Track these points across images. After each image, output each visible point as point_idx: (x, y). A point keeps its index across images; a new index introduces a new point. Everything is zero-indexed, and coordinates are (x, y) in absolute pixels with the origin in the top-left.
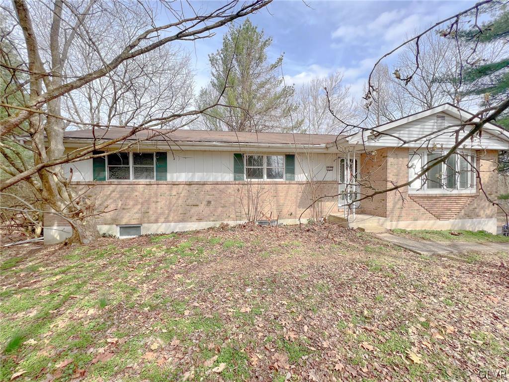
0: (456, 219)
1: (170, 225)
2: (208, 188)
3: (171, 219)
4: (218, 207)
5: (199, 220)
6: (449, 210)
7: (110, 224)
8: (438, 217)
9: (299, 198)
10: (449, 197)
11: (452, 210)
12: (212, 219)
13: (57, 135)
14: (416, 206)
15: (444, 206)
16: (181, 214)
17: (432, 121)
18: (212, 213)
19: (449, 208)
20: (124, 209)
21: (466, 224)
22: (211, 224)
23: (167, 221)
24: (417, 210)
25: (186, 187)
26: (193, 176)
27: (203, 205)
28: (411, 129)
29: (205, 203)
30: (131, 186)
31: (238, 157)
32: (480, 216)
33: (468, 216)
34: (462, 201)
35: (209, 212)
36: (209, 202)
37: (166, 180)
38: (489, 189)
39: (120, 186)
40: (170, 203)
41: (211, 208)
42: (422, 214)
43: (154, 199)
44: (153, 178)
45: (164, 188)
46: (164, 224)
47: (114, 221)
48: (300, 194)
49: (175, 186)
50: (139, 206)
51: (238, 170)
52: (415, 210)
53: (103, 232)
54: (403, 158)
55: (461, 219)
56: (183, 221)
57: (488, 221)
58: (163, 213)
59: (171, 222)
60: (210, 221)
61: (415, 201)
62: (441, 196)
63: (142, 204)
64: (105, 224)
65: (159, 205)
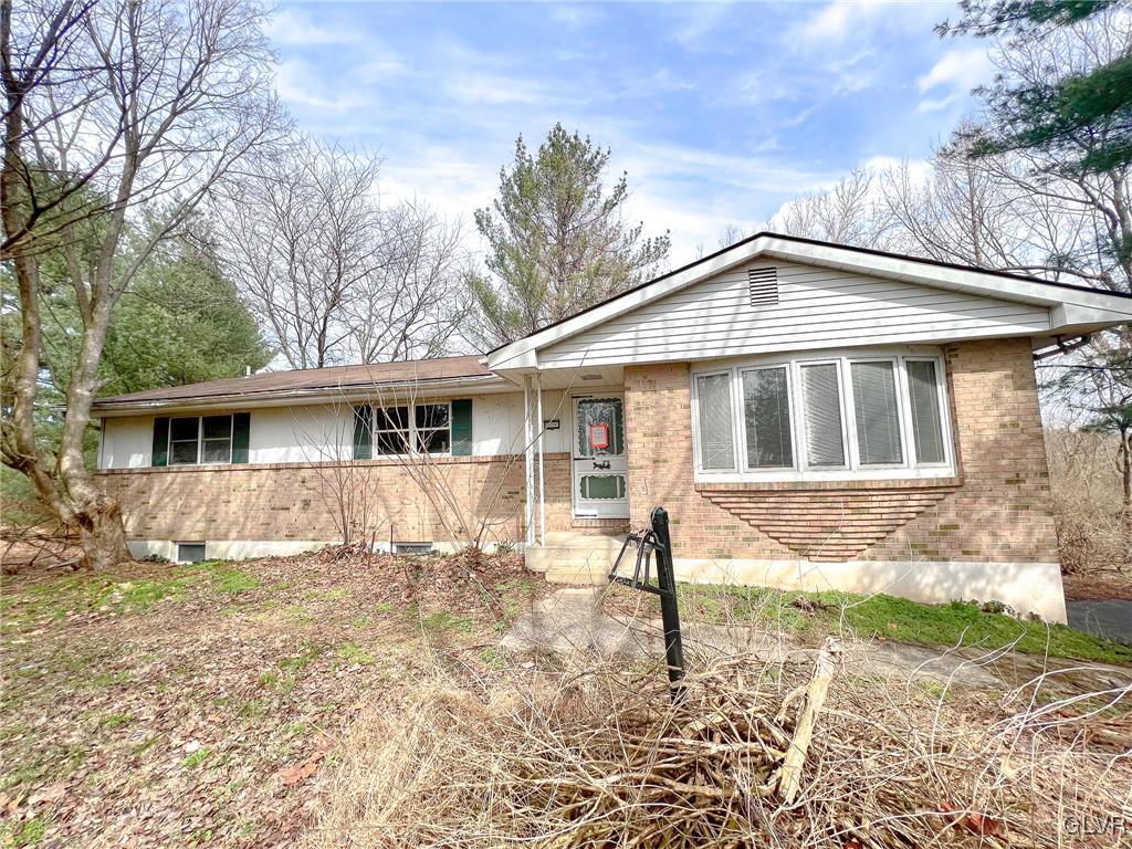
0: (874, 559)
1: (244, 546)
2: (306, 473)
3: (247, 533)
4: (321, 513)
5: (291, 537)
6: (832, 530)
7: (163, 539)
8: (802, 551)
9: (478, 494)
10: (818, 492)
11: (844, 530)
12: (311, 536)
13: (78, 401)
14: (722, 517)
15: (809, 517)
16: (262, 524)
17: (738, 286)
18: (310, 524)
19: (828, 524)
20: (183, 514)
21: (918, 577)
22: (309, 546)
23: (241, 537)
24: (727, 528)
25: (272, 473)
26: (287, 453)
27: (296, 508)
28: (670, 316)
29: (299, 504)
30: (195, 474)
31: (362, 411)
32: (978, 553)
33: (925, 552)
34: (881, 506)
35: (306, 522)
36: (306, 503)
37: (246, 461)
38: (1004, 462)
39: (181, 474)
40: (248, 502)
41: (310, 514)
42: (745, 539)
43: (223, 497)
44: (227, 460)
45: (239, 477)
46: (237, 542)
47: (169, 535)
48: (480, 486)
49: (256, 473)
50: (203, 509)
51: (361, 439)
52: (719, 527)
53: (155, 553)
54: (670, 389)
55: (894, 559)
56: (265, 537)
57: (1019, 569)
58: (236, 523)
59: (246, 540)
60: (307, 540)
61: (718, 503)
62: (786, 487)
63: (208, 506)
64: (158, 539)
65: (233, 507)
